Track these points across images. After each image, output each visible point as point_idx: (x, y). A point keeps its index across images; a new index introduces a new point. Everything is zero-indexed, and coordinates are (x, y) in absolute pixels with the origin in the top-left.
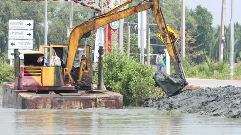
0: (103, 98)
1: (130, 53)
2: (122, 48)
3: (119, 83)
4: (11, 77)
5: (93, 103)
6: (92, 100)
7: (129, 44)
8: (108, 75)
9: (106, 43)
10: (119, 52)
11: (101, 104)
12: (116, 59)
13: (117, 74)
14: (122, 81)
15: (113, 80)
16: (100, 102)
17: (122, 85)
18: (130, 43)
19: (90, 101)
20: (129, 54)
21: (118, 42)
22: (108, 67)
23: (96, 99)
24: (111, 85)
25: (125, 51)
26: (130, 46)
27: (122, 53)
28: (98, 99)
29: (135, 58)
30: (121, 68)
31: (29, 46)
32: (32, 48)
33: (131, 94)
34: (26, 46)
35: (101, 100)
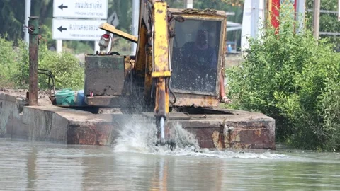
0: (236, 124)
1: (321, 29)
2: (302, 20)
3: (295, 96)
4: (59, 79)
5: (216, 135)
6: (214, 128)
7: (318, 11)
8: (271, 77)
9: (268, 8)
10: (296, 27)
11: (233, 137)
12: (288, 45)
13: (291, 78)
14: (301, 92)
15: (281, 89)
16: (229, 131)
17: (302, 102)
18: (321, 8)
19: (210, 130)
20: (318, 33)
21: (295, 5)
22: (272, 61)
23: (222, 126)
24: (276, 101)
25: (310, 26)
26: (321, 14)
27: (302, 30)
28: (226, 126)
29: (331, 41)
30: (300, 64)
31: (99, 11)
32: (105, 16)
33: (322, 120)
34: (92, 10)
35: (231, 128)
